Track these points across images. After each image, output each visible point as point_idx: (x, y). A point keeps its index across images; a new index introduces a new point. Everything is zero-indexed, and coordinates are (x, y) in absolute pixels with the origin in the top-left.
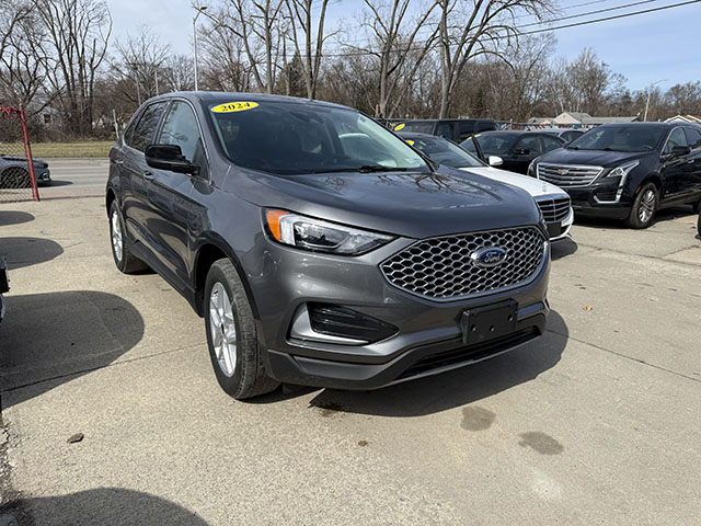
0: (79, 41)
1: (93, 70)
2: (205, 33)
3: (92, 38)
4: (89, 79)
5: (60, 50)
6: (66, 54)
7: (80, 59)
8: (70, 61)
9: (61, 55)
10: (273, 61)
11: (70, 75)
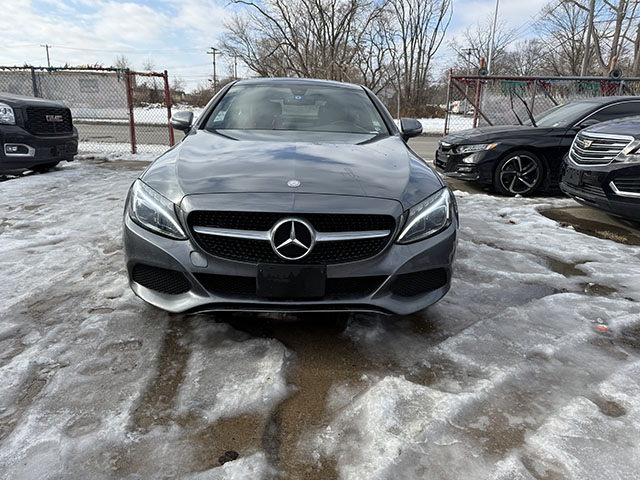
1: (429, 58)
2: (551, 12)
4: (425, 66)
5: (405, 43)
6: (410, 46)
9: (405, 48)
10: (622, 33)
11: (409, 63)
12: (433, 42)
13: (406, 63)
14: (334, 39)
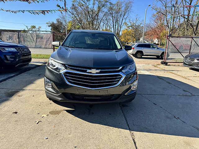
0: (119, 19)
1: (121, 28)
2: (154, 15)
4: (119, 30)
8: (116, 26)
9: (113, 25)
12: (122, 23)
13: (114, 29)
14: (93, 21)
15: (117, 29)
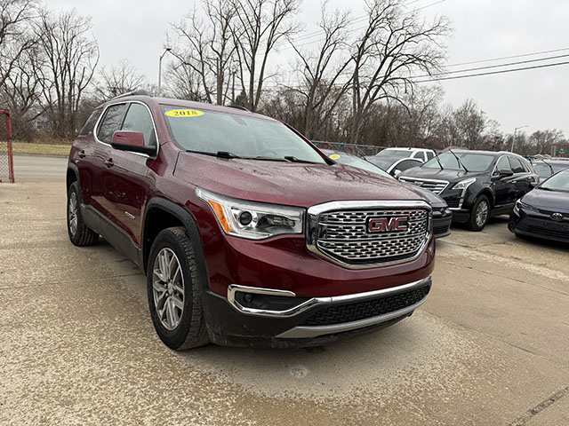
0: (72, 68)
1: (80, 90)
2: (175, 69)
3: (82, 67)
4: (76, 97)
5: (55, 74)
6: (60, 77)
7: (71, 81)
8: (63, 82)
9: (56, 77)
10: (224, 93)
11: (61, 93)
15: (70, 94)
